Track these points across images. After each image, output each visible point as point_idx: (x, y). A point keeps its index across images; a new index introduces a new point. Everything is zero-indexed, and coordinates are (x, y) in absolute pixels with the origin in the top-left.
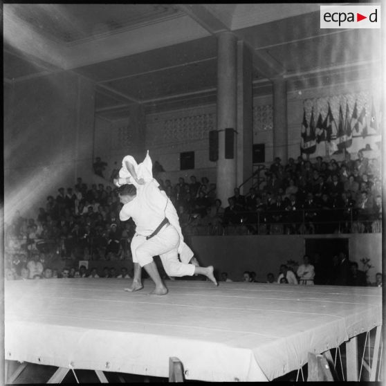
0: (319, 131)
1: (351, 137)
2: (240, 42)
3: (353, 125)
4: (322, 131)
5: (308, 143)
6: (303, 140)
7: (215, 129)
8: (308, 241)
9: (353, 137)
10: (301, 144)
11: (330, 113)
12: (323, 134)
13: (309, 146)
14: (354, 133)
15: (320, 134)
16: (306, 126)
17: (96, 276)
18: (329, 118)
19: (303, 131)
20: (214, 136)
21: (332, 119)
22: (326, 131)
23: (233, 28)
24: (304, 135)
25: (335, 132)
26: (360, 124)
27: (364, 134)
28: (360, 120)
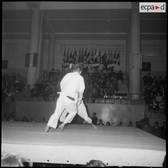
0: (70, 59)
1: (83, 63)
2: (42, 15)
3: (84, 58)
4: (71, 59)
5: (66, 64)
6: (63, 62)
7: (28, 52)
9: (84, 63)
10: (62, 64)
11: (76, 52)
13: (66, 65)
14: (85, 62)
15: (71, 60)
16: (65, 57)
18: (75, 54)
19: (64, 58)
20: (28, 56)
21: (76, 55)
22: (73, 60)
23: (41, 9)
24: (64, 60)
25: (77, 60)
26: (87, 58)
27: (89, 63)
28: (87, 57)
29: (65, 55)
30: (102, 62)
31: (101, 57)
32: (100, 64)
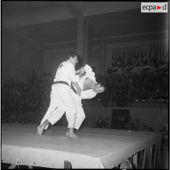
0: (119, 63)
1: (132, 66)
2: (87, 22)
3: (133, 61)
4: (120, 63)
5: (114, 68)
6: (112, 66)
8: (113, 110)
11: (124, 55)
12: (121, 64)
14: (134, 65)
16: (114, 60)
17: (17, 123)
18: (123, 57)
19: (112, 62)
21: (125, 58)
23: (85, 15)
24: (112, 64)
25: (126, 63)
26: (136, 61)
27: (138, 65)
28: (137, 59)
29: (113, 59)
30: (153, 64)
31: (152, 58)
32: (151, 65)
